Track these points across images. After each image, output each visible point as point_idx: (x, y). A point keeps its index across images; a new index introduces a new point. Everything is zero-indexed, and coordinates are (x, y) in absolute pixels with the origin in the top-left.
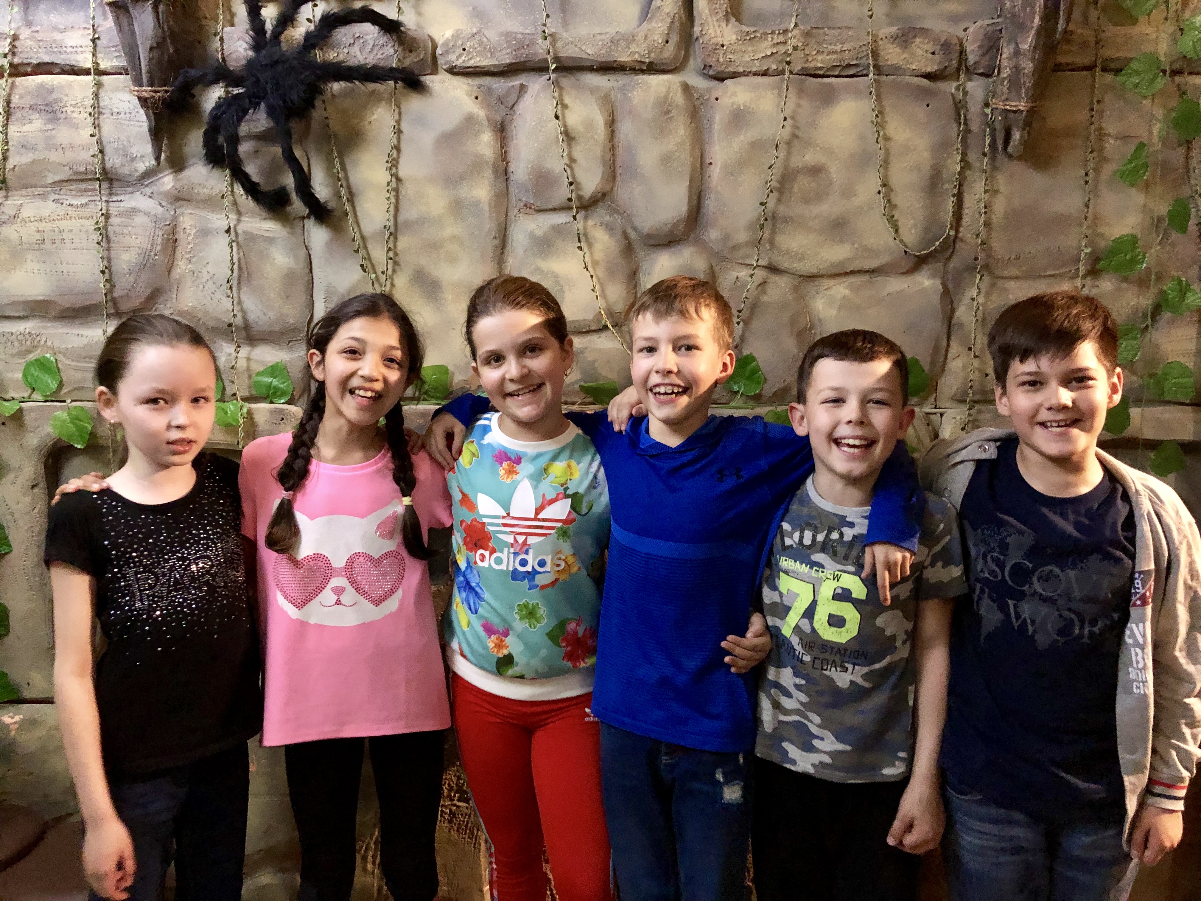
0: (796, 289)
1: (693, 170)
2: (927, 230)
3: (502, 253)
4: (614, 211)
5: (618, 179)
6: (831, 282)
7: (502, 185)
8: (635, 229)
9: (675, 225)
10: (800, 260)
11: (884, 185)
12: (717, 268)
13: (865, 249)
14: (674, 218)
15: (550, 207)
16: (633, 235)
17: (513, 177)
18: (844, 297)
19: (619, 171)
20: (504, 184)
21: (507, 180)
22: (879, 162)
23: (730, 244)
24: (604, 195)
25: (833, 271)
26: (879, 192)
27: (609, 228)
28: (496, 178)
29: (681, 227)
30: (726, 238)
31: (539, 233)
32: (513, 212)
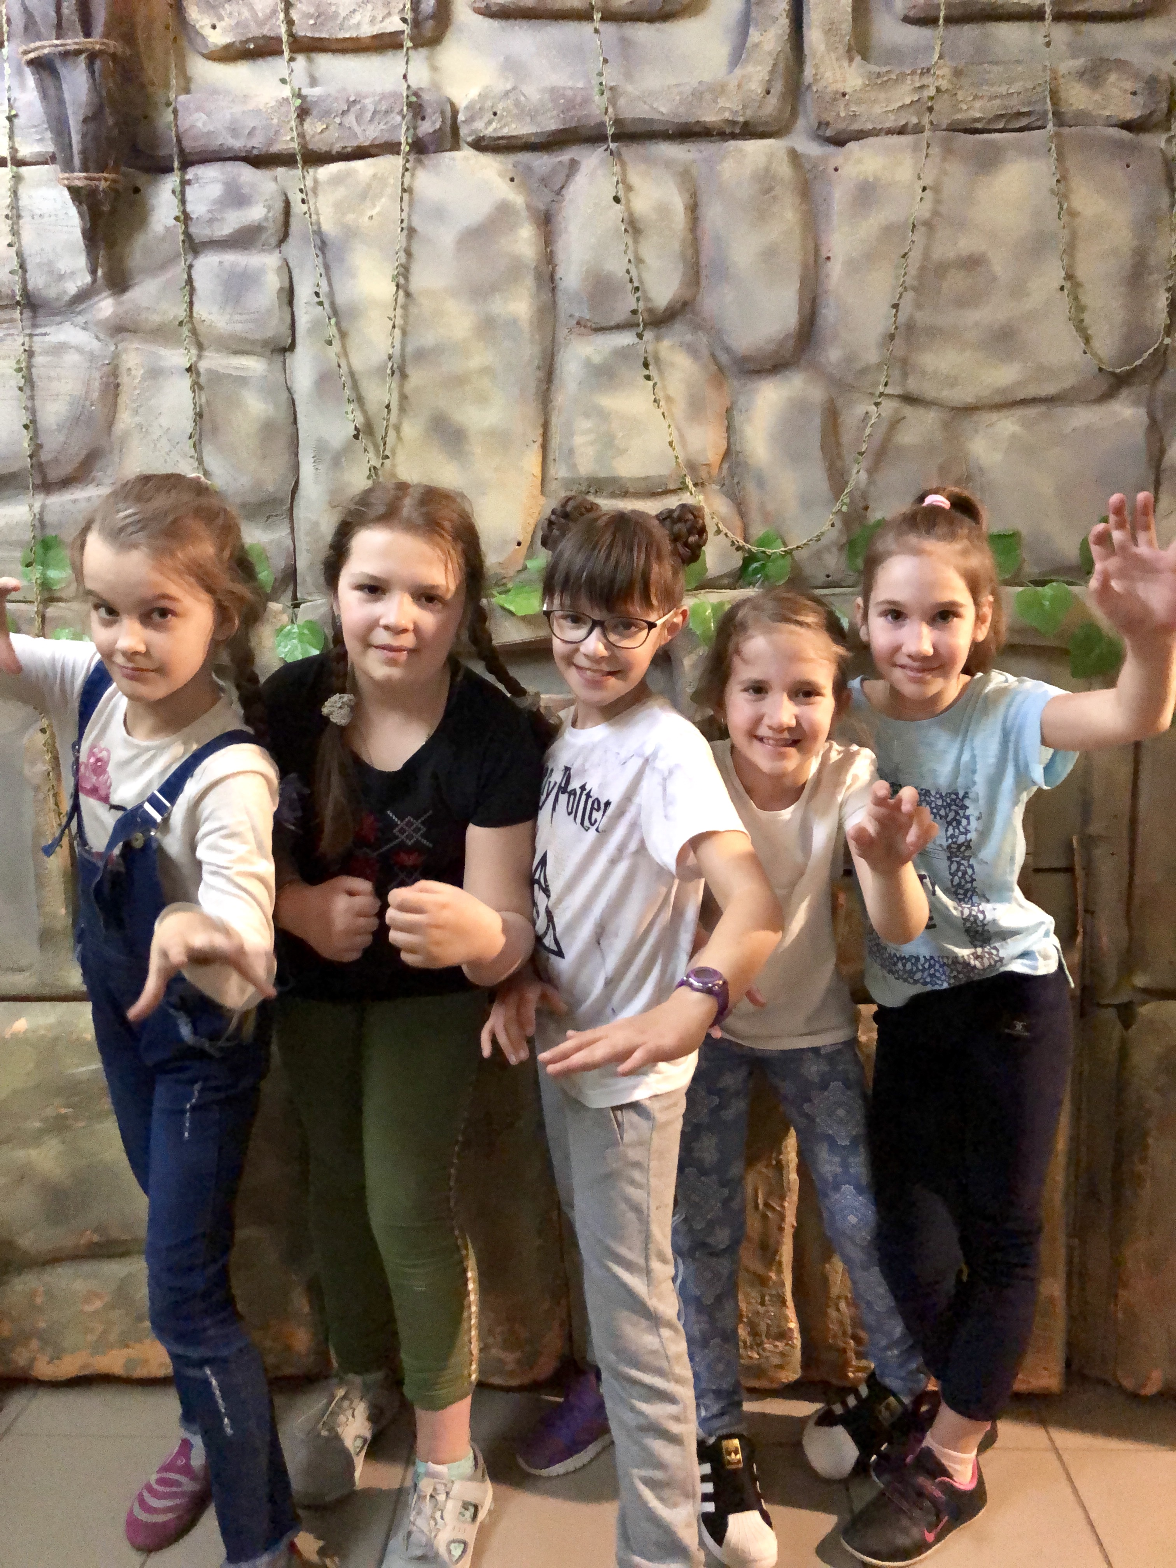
0: (946, 426)
1: (805, 266)
2: (1127, 338)
3: (548, 389)
4: (697, 327)
5: (703, 282)
6: (994, 416)
7: (546, 296)
8: (728, 350)
9: (781, 344)
10: (952, 386)
11: (1069, 277)
12: (840, 402)
13: (1042, 368)
14: (780, 333)
15: (612, 323)
16: (724, 358)
17: (562, 285)
18: (1013, 436)
19: (704, 273)
20: (550, 295)
21: (554, 290)
22: (1061, 247)
23: (856, 367)
24: (685, 304)
25: (998, 399)
26: (1062, 288)
27: (692, 350)
28: (539, 287)
29: (790, 346)
30: (850, 359)
31: (597, 359)
32: (562, 332)
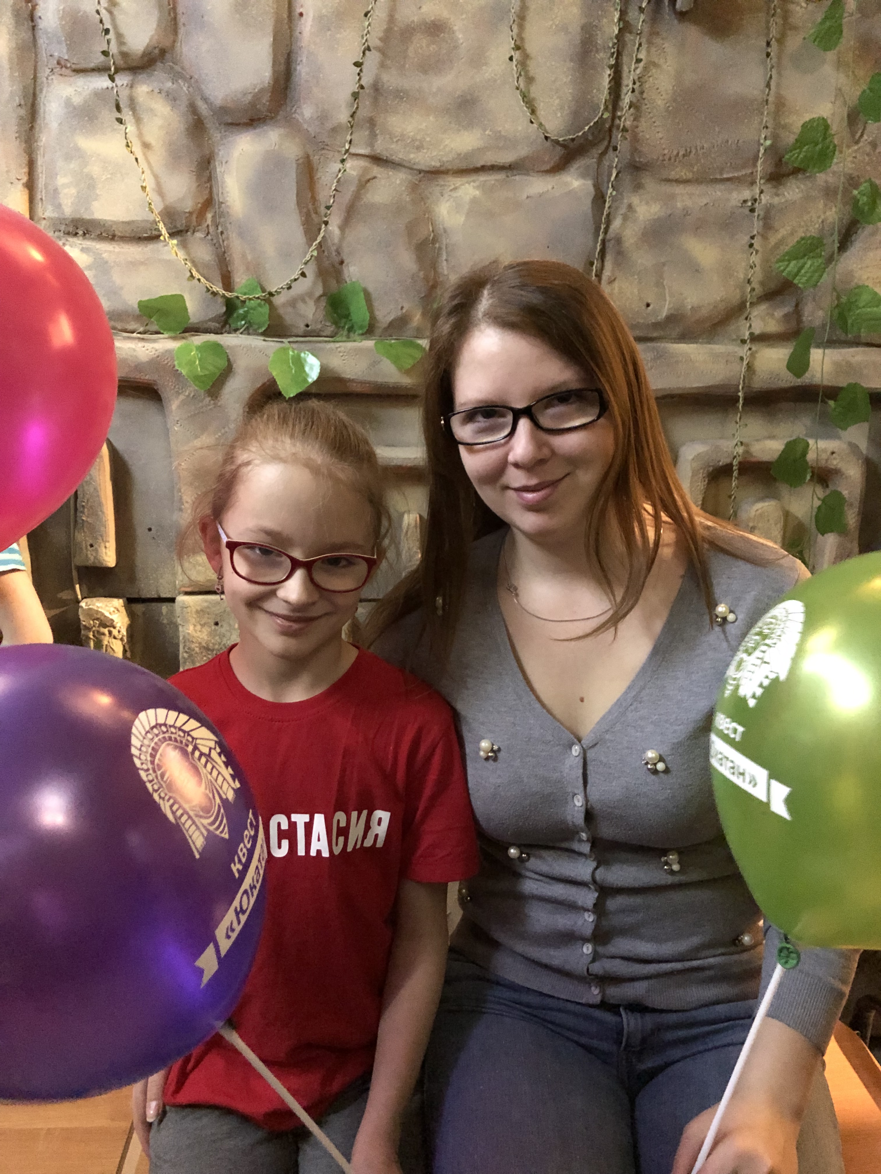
0: (414, 188)
1: (278, 22)
2: (576, 114)
3: (32, 128)
4: (177, 76)
5: (182, 31)
6: (457, 181)
7: (26, 35)
8: (205, 100)
9: (257, 96)
10: (419, 148)
11: (517, 48)
12: (315, 159)
13: (498, 136)
14: (255, 86)
15: (92, 65)
16: (203, 108)
17: (42, 25)
18: (474, 201)
19: (182, 19)
20: (30, 33)
21: (34, 28)
22: (512, 16)
23: (329, 125)
24: (163, 52)
25: (464, 165)
26: (511, 59)
27: (171, 97)
28: (18, 23)
29: (265, 99)
30: (323, 117)
31: (77, 100)
32: (44, 73)
